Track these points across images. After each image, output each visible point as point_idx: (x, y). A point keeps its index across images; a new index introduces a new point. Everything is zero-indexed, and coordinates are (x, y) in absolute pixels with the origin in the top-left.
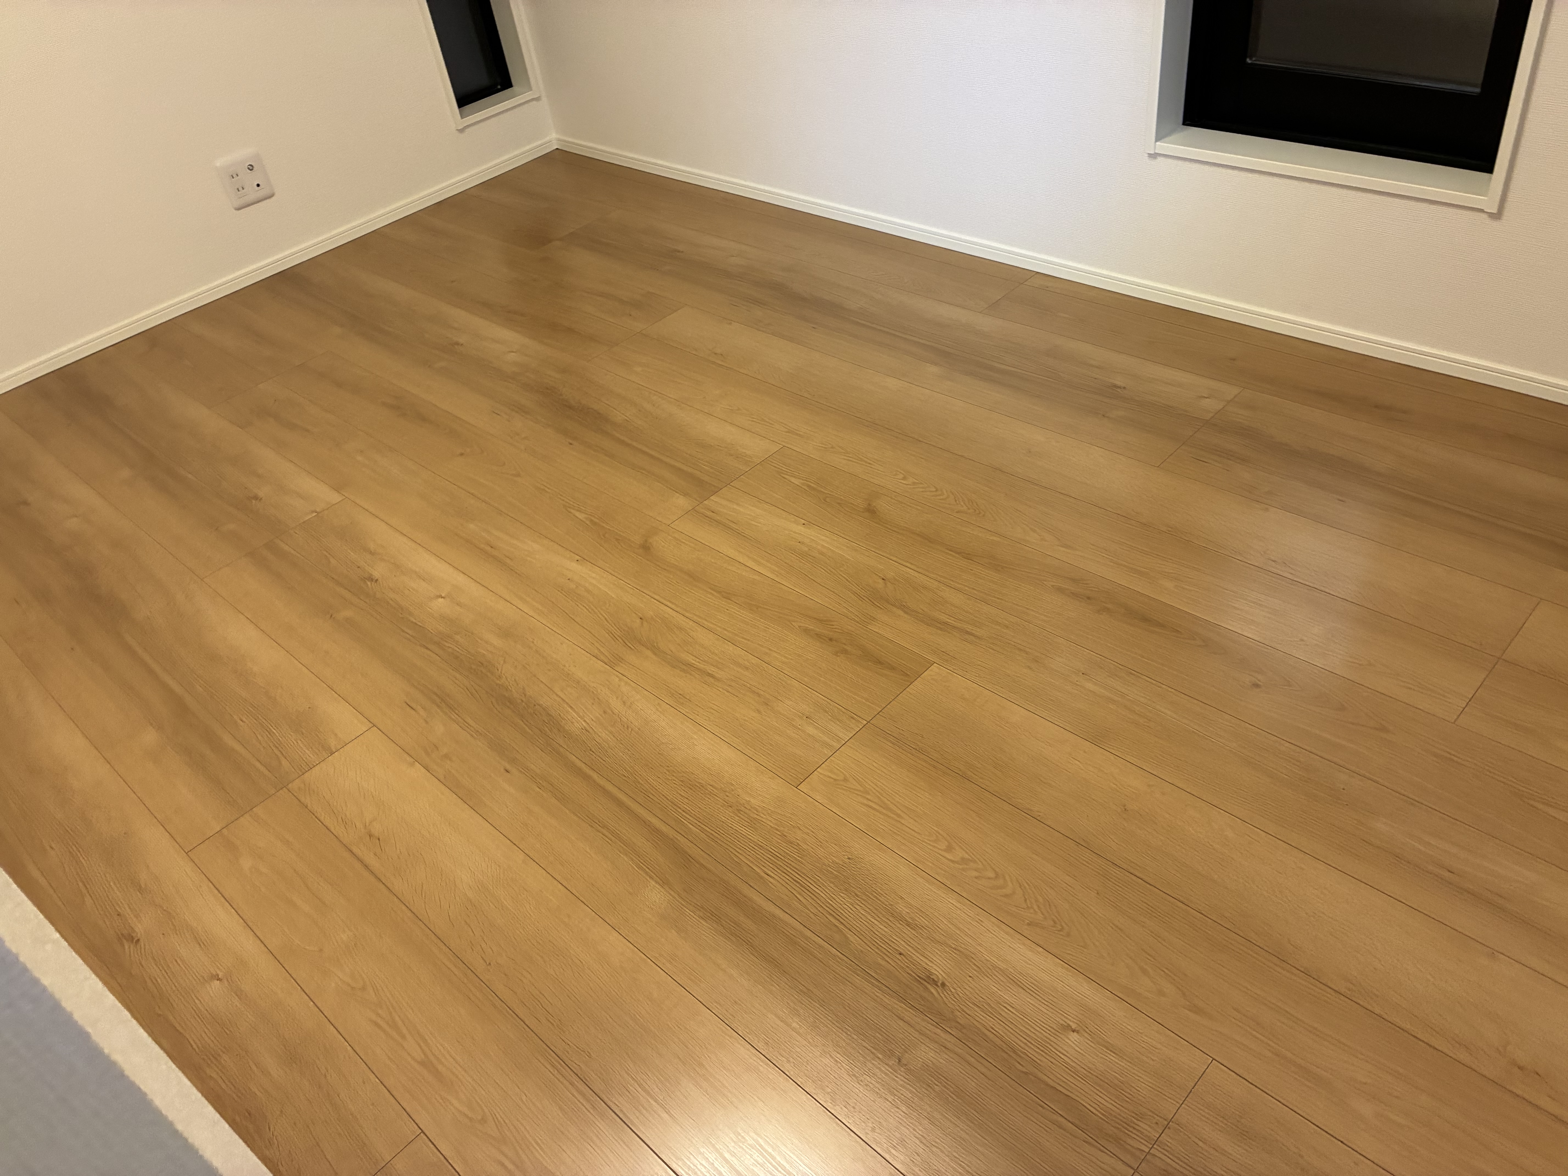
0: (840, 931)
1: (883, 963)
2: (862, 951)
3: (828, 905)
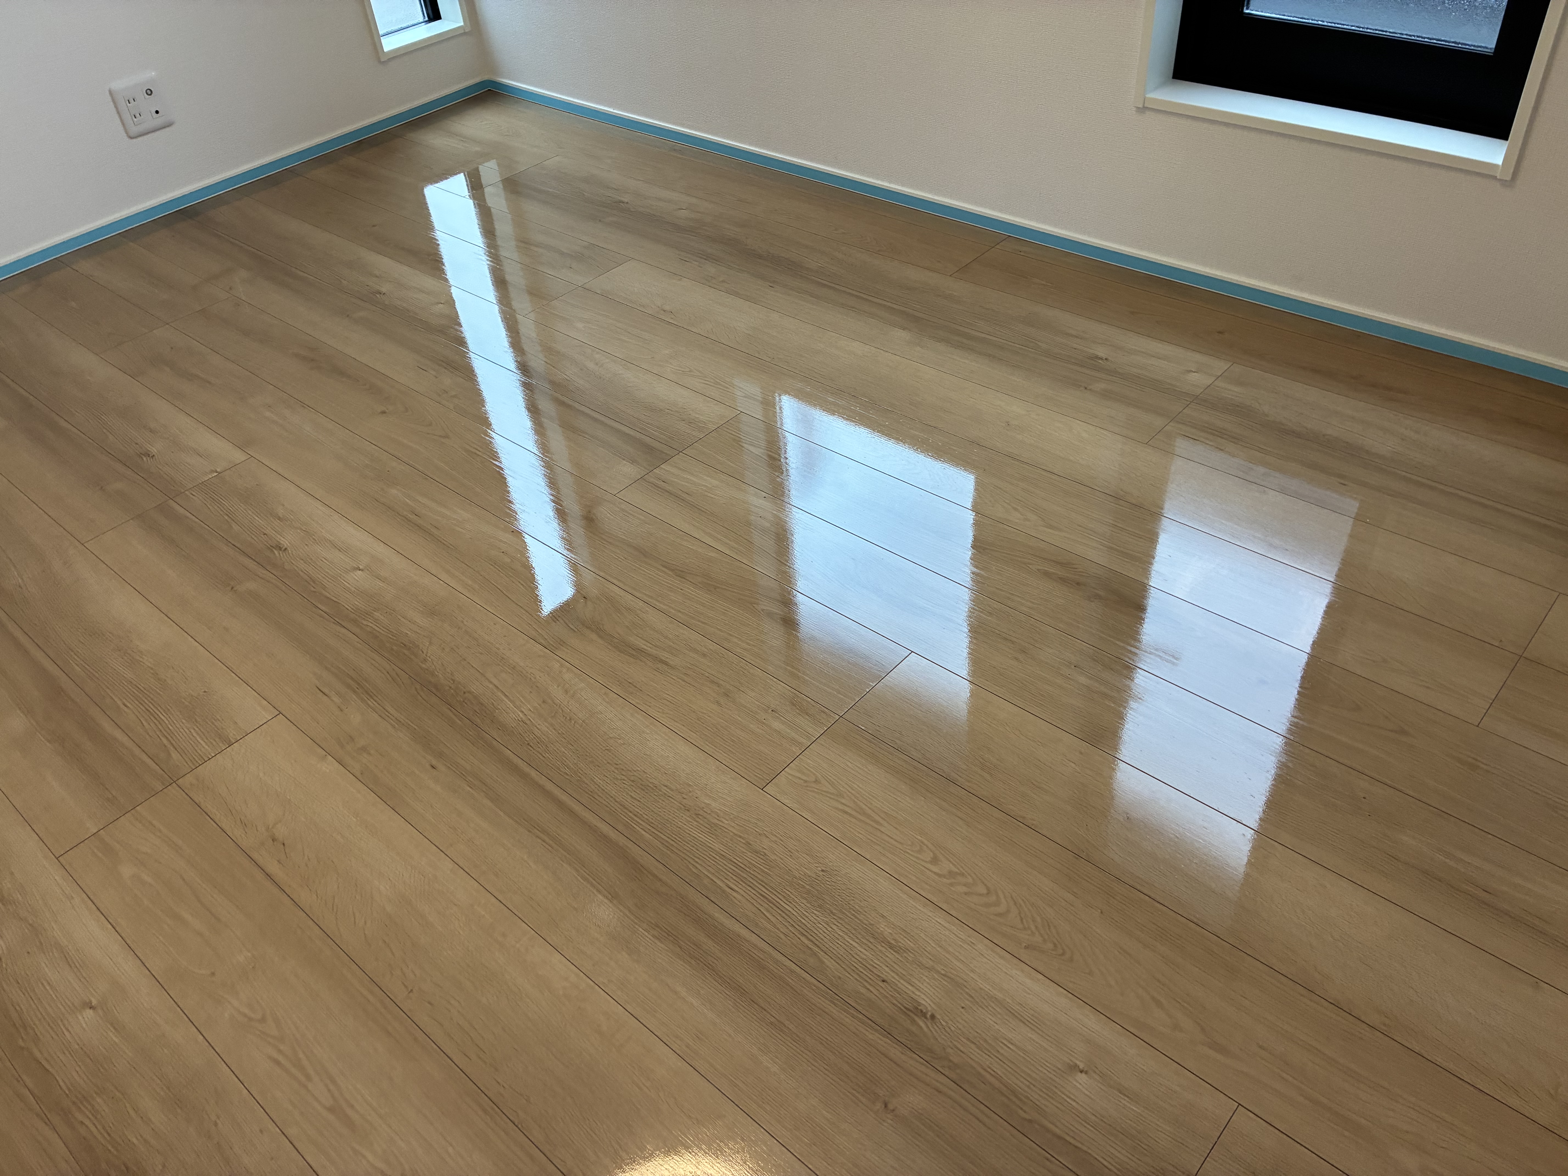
0: (815, 954)
1: (863, 991)
2: (840, 978)
3: (800, 924)
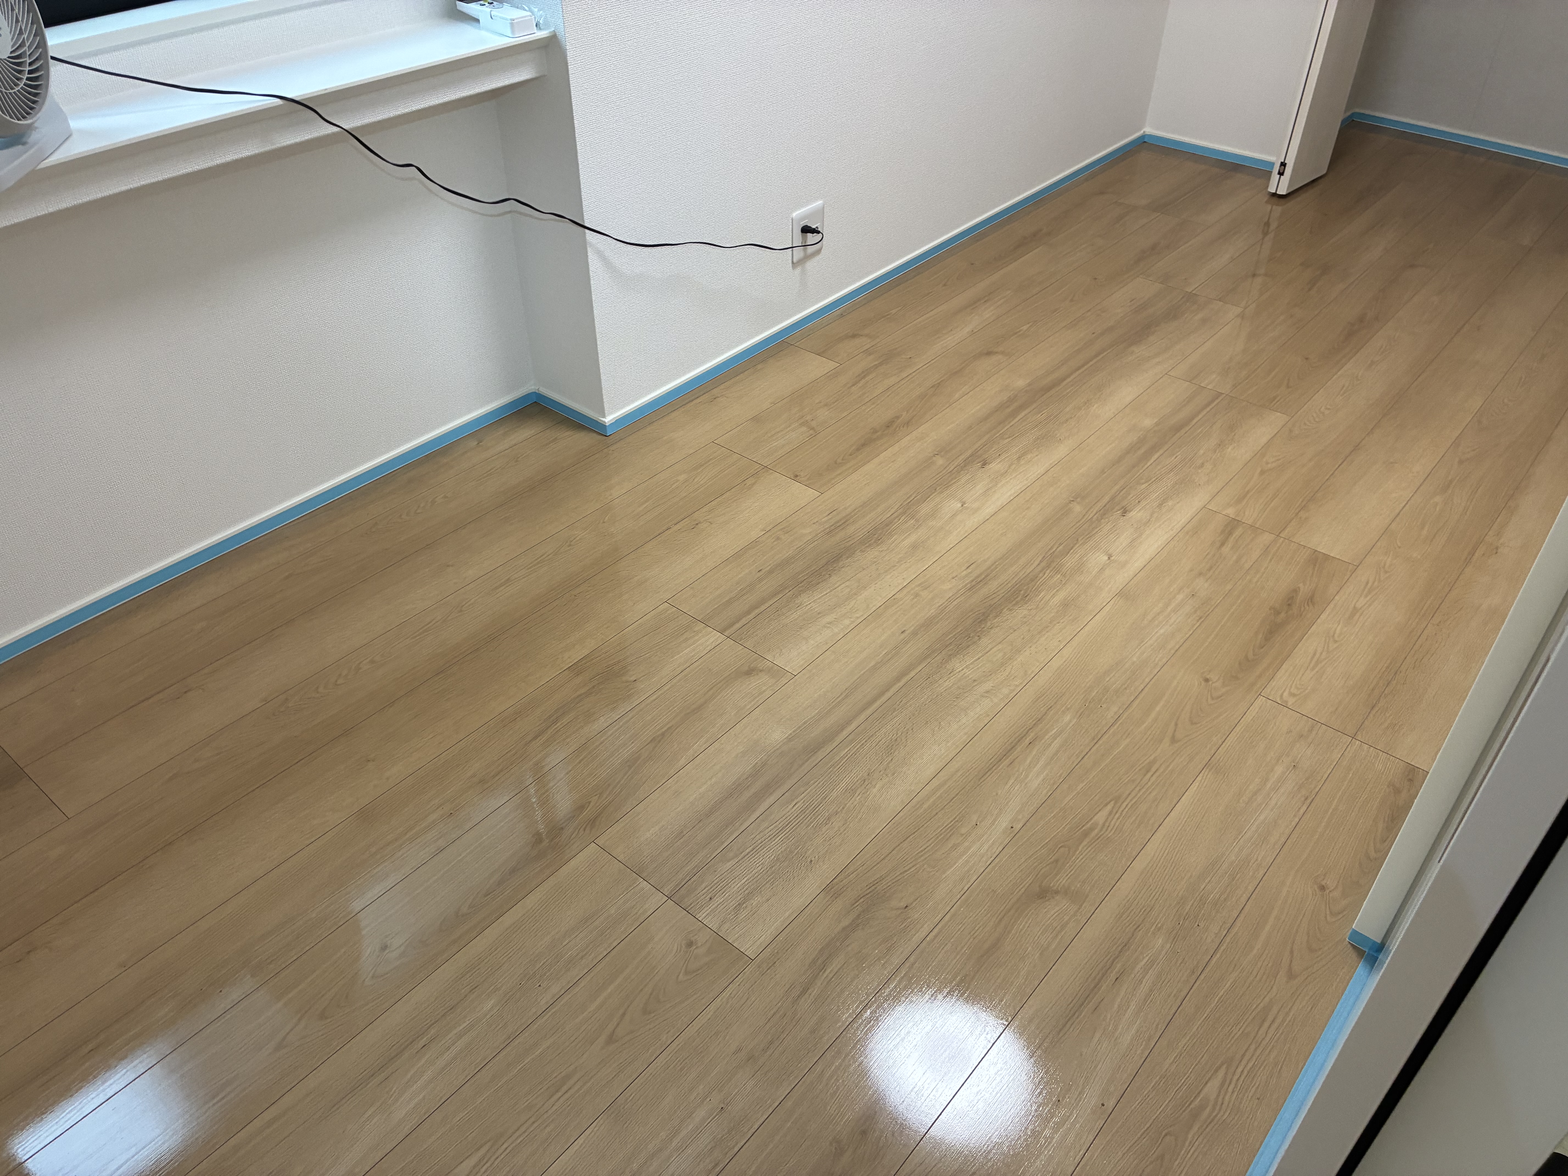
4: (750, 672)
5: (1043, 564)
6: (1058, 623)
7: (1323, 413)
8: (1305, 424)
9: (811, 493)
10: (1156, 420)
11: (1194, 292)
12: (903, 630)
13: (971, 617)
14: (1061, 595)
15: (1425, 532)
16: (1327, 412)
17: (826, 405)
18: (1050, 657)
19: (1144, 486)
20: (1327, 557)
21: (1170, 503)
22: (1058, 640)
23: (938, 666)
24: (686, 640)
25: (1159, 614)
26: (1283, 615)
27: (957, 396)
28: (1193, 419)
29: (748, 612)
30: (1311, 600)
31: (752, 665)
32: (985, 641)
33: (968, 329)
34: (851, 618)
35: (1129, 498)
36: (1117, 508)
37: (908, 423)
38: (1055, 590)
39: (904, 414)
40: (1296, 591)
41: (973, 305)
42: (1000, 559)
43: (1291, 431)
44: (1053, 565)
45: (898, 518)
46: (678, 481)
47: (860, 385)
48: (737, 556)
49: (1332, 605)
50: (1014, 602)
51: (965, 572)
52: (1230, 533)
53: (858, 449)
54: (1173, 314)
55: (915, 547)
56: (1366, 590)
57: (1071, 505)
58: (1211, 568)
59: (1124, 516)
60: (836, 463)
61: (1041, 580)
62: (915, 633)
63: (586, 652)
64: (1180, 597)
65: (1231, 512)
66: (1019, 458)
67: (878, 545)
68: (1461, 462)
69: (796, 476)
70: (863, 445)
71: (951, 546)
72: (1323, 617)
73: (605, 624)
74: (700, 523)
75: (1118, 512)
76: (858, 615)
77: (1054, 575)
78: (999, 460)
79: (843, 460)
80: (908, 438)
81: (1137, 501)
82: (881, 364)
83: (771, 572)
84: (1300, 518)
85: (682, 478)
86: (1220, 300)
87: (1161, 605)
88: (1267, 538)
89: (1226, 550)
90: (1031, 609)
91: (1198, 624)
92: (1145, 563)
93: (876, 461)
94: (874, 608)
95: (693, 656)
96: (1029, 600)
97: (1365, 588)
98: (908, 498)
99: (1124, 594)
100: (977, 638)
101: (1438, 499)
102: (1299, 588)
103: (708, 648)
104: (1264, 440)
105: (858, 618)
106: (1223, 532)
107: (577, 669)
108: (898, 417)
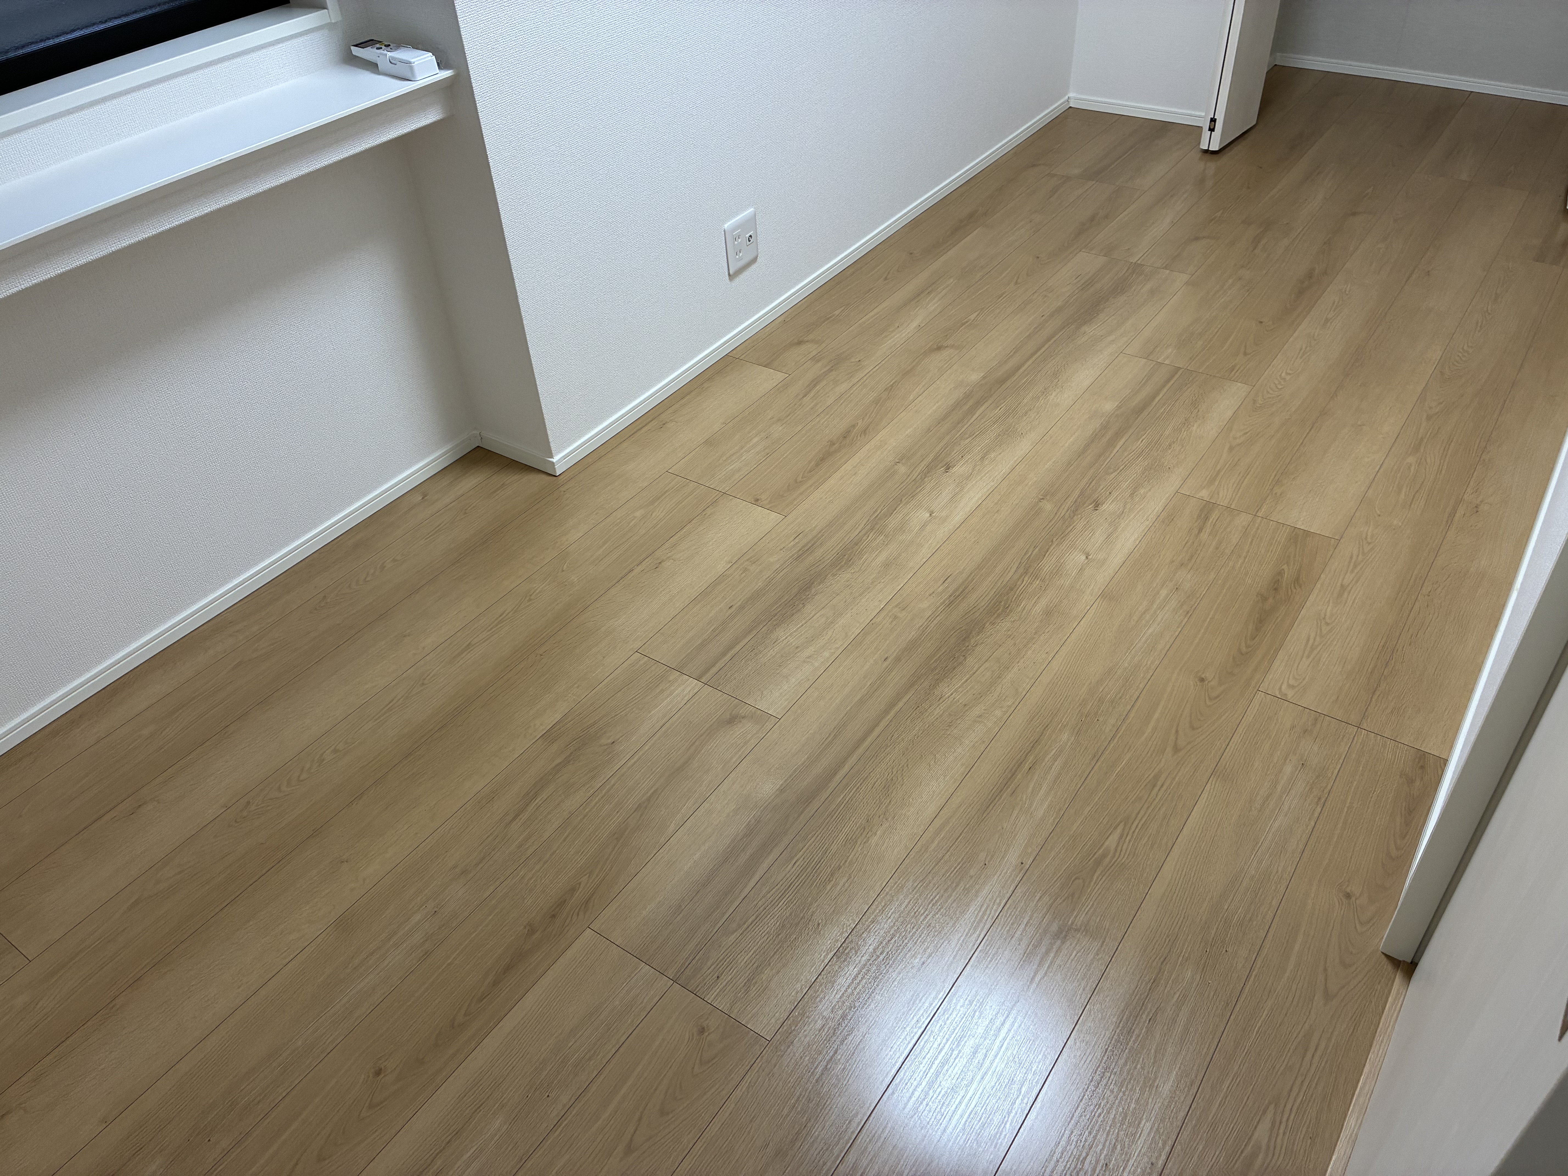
4: (732, 720)
5: (1021, 570)
6: (1044, 633)
7: (1284, 379)
8: (1268, 392)
9: (774, 517)
10: (1117, 404)
11: (1139, 262)
12: (885, 658)
13: (953, 635)
14: (1043, 602)
15: (1402, 496)
16: (1288, 378)
17: (779, 420)
18: (1040, 671)
19: (1113, 476)
20: (1307, 534)
21: (1142, 491)
22: (1046, 651)
23: (926, 693)
24: (662, 691)
25: (1144, 613)
26: (1271, 600)
27: (911, 398)
28: (1154, 398)
29: (724, 654)
30: (1297, 581)
31: (733, 713)
32: (970, 661)
33: (914, 324)
34: (830, 649)
35: (1099, 489)
36: (1088, 502)
37: (864, 432)
38: (1036, 597)
39: (860, 422)
40: (1280, 573)
41: (917, 297)
42: (976, 569)
43: (1255, 401)
44: (1031, 570)
45: (867, 535)
46: (635, 517)
47: (812, 394)
48: (705, 594)
49: (1318, 585)
50: (996, 615)
51: (941, 587)
52: (1207, 518)
53: (817, 465)
54: (1119, 288)
55: (887, 565)
56: (1352, 564)
57: (1041, 504)
58: (1192, 557)
59: (1097, 510)
60: (796, 481)
61: (1020, 588)
62: (898, 659)
63: (558, 717)
64: (1164, 592)
65: (1204, 494)
66: (983, 458)
67: (850, 567)
68: (1429, 418)
69: (757, 500)
70: (823, 459)
71: (925, 560)
72: (1312, 598)
73: (575, 684)
74: (663, 561)
75: (1090, 507)
76: (837, 646)
77: (1033, 581)
78: (962, 462)
79: (802, 478)
80: (867, 447)
81: (1108, 493)
82: (830, 370)
83: (742, 607)
84: (1276, 494)
85: (638, 514)
86: (1166, 268)
87: (1145, 603)
88: (1243, 520)
89: (1204, 536)
90: (1014, 621)
91: (1186, 620)
92: (1124, 559)
93: (838, 474)
94: (853, 637)
95: (670, 709)
96: (1011, 611)
97: (1350, 562)
98: (874, 512)
99: (1107, 595)
100: (962, 658)
101: (1411, 460)
102: (1283, 569)
103: (686, 698)
104: (1229, 413)
105: (837, 648)
106: (1199, 516)
107: (550, 736)
108: (854, 426)
